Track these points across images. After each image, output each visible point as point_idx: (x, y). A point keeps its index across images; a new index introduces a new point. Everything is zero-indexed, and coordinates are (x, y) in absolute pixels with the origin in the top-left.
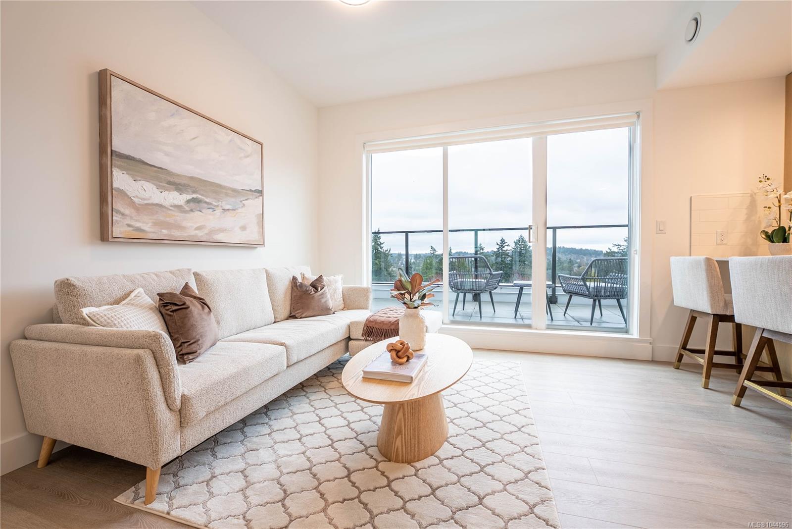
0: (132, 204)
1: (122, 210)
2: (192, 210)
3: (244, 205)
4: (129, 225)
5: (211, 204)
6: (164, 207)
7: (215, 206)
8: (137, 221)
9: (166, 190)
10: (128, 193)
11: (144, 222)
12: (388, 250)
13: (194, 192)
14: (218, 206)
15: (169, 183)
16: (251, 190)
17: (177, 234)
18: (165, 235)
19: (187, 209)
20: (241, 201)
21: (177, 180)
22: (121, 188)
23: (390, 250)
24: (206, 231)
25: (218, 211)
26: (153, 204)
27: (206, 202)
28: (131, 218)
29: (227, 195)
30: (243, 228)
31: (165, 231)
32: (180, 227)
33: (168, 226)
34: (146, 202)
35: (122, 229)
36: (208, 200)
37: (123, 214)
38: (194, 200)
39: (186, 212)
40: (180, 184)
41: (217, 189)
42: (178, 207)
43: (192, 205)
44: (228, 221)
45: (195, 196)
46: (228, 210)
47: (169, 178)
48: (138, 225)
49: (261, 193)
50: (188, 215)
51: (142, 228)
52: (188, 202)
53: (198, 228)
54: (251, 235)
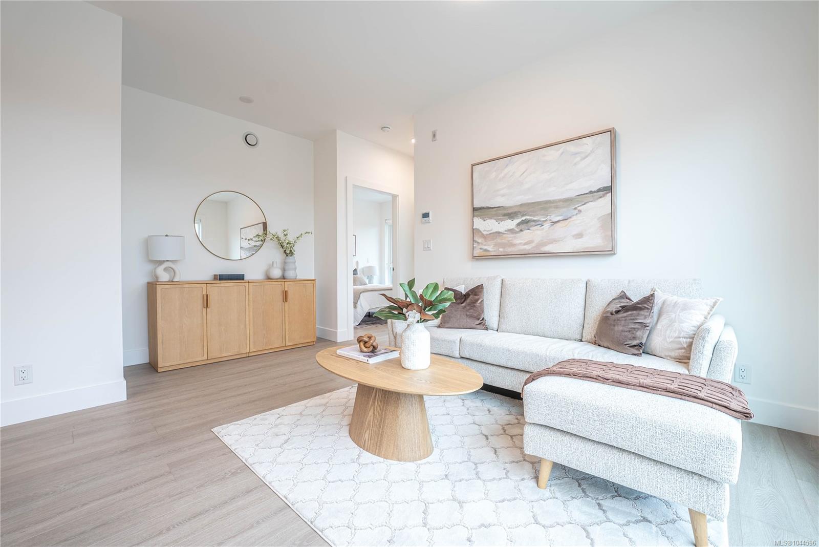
0: (483, 236)
1: (477, 240)
2: (521, 231)
3: (580, 211)
4: (481, 249)
5: (539, 220)
6: (501, 233)
7: (544, 221)
8: (485, 245)
9: (502, 220)
10: (481, 230)
11: (489, 245)
13: (523, 216)
14: (546, 220)
15: (505, 215)
16: (591, 192)
17: (510, 250)
18: (501, 252)
19: (517, 230)
20: (575, 209)
21: (510, 211)
22: (478, 228)
24: (533, 245)
25: (547, 225)
26: (493, 233)
27: (534, 221)
28: (482, 244)
29: (557, 207)
30: (579, 236)
31: (501, 249)
32: (514, 245)
33: (503, 245)
34: (490, 232)
35: (478, 251)
36: (535, 219)
37: (478, 243)
38: (523, 222)
39: (516, 233)
40: (512, 213)
41: (546, 206)
42: (511, 231)
43: (523, 227)
44: (560, 230)
45: (524, 218)
46: (558, 221)
47: (506, 212)
48: (485, 247)
49: (609, 189)
50: (518, 235)
51: (489, 249)
52: (518, 224)
53: (525, 244)
54: (594, 240)
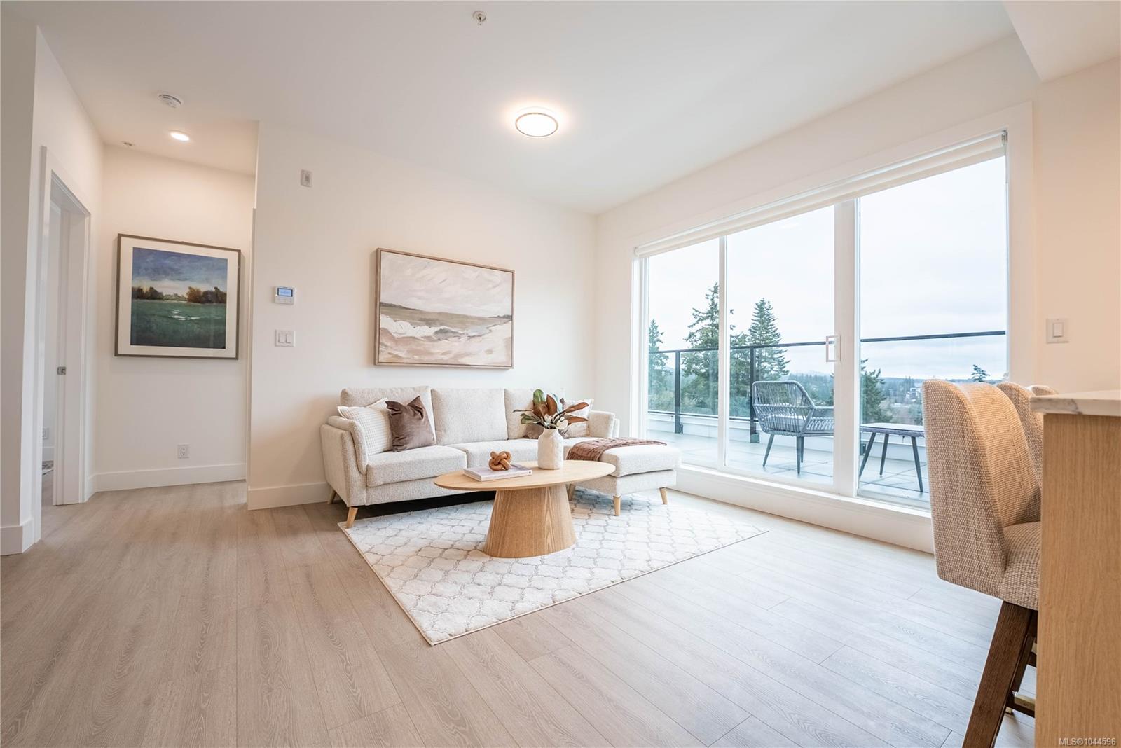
0: (392, 338)
1: (386, 343)
2: (439, 340)
3: (491, 331)
4: (390, 354)
5: (457, 333)
6: (416, 338)
7: (461, 334)
8: (395, 350)
9: (418, 325)
10: (390, 331)
11: (400, 351)
12: (876, 373)
13: (441, 325)
14: (463, 334)
15: (421, 320)
16: (499, 317)
17: (426, 359)
18: (416, 360)
19: (435, 338)
20: (488, 328)
21: (428, 317)
22: (386, 328)
23: (879, 373)
24: (451, 355)
25: (464, 339)
26: (407, 337)
27: (452, 332)
28: (392, 348)
29: (473, 323)
30: (490, 352)
31: (416, 357)
32: (431, 354)
33: (418, 353)
34: (403, 336)
35: (386, 357)
36: (453, 330)
37: (386, 346)
38: (441, 331)
39: (434, 341)
40: (430, 320)
41: (464, 320)
42: (428, 338)
43: (440, 336)
44: (474, 346)
45: (442, 328)
46: (474, 336)
47: (421, 316)
48: (396, 353)
49: (510, 318)
50: (435, 343)
51: (400, 355)
52: (437, 333)
53: (443, 354)
54: (499, 357)
